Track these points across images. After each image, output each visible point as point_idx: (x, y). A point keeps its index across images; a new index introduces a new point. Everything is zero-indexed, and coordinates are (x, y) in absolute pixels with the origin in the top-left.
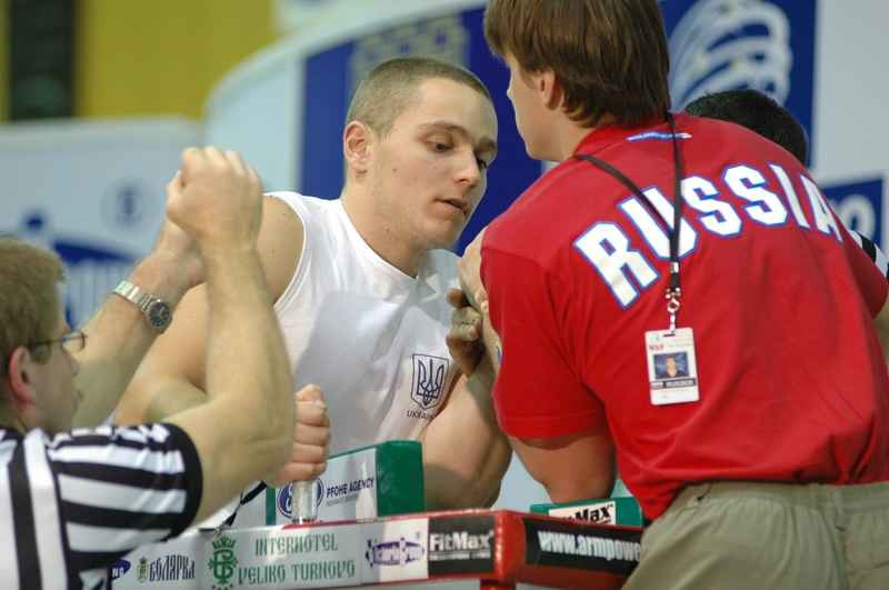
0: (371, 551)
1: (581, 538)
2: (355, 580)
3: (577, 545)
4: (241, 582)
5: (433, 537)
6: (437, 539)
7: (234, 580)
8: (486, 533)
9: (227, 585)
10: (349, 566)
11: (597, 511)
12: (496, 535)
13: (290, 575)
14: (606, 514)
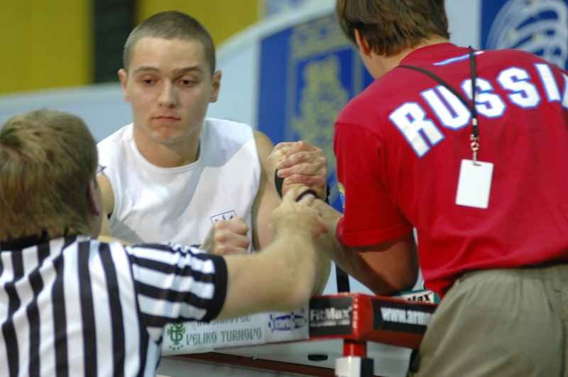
0: (272, 322)
1: (410, 313)
2: (262, 340)
3: (407, 317)
4: (188, 343)
5: (312, 312)
6: (315, 313)
7: (183, 342)
8: (346, 308)
9: (178, 346)
10: (258, 331)
11: (421, 297)
12: (354, 310)
13: (220, 338)
14: (427, 299)
